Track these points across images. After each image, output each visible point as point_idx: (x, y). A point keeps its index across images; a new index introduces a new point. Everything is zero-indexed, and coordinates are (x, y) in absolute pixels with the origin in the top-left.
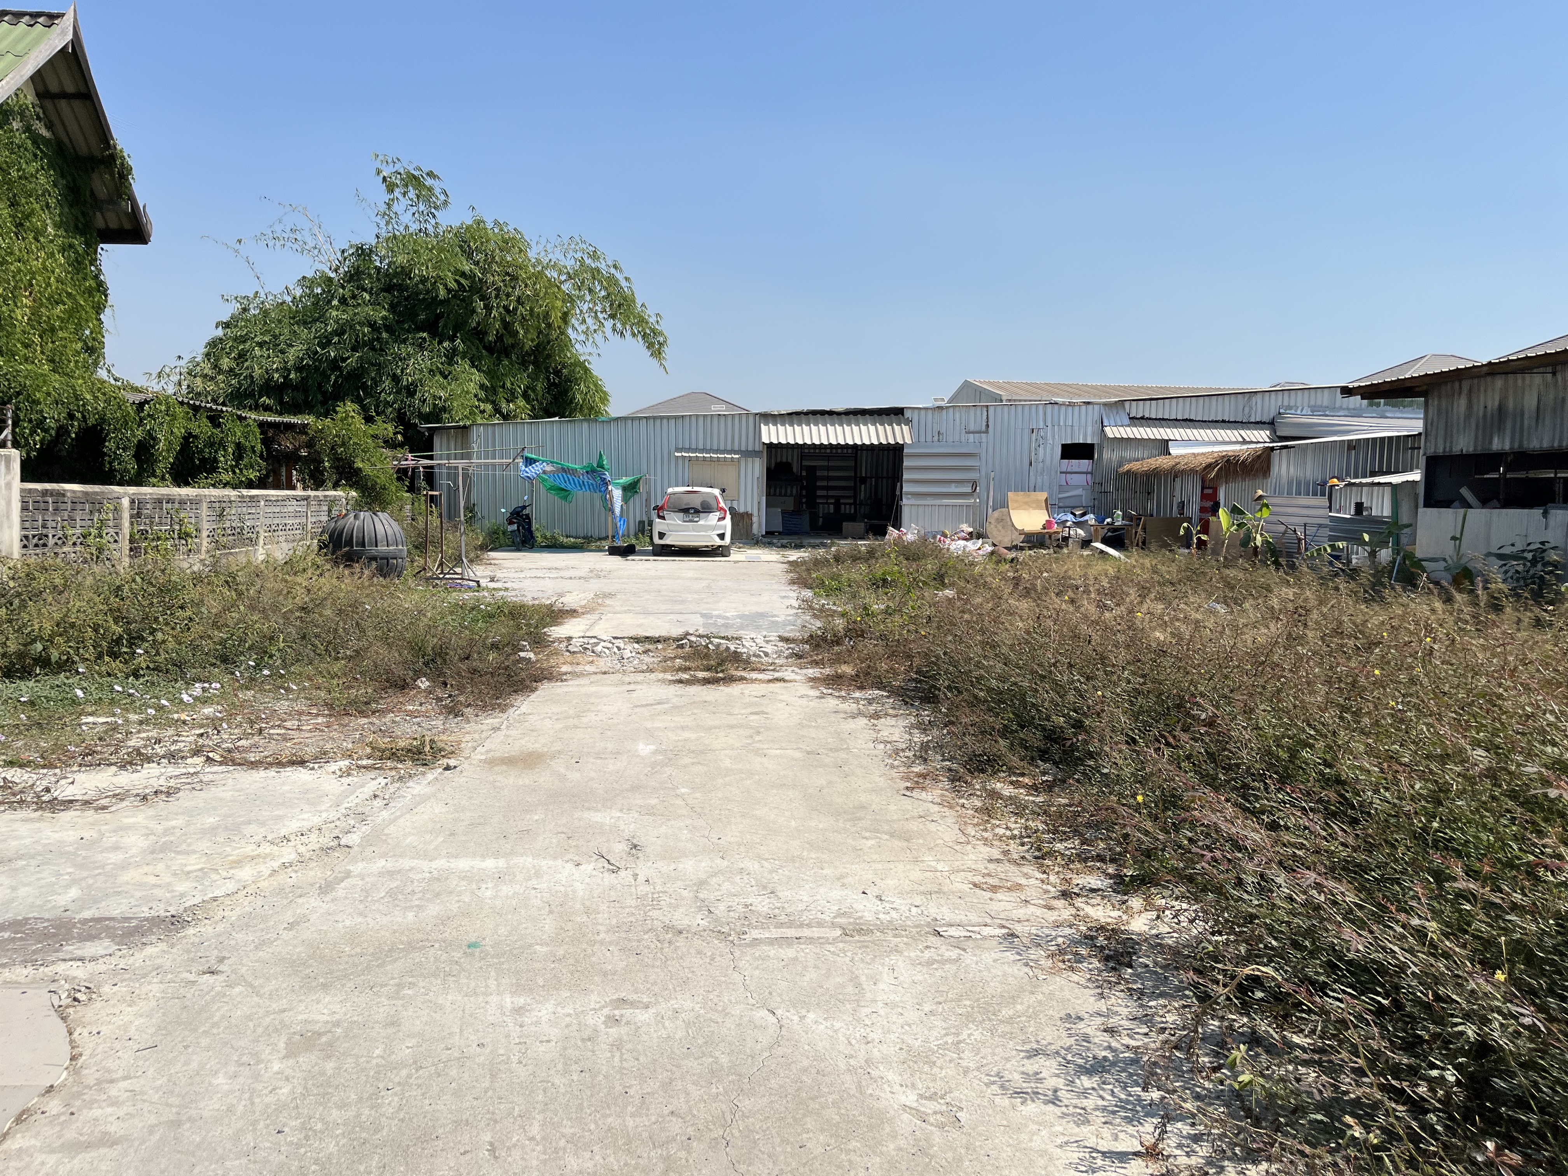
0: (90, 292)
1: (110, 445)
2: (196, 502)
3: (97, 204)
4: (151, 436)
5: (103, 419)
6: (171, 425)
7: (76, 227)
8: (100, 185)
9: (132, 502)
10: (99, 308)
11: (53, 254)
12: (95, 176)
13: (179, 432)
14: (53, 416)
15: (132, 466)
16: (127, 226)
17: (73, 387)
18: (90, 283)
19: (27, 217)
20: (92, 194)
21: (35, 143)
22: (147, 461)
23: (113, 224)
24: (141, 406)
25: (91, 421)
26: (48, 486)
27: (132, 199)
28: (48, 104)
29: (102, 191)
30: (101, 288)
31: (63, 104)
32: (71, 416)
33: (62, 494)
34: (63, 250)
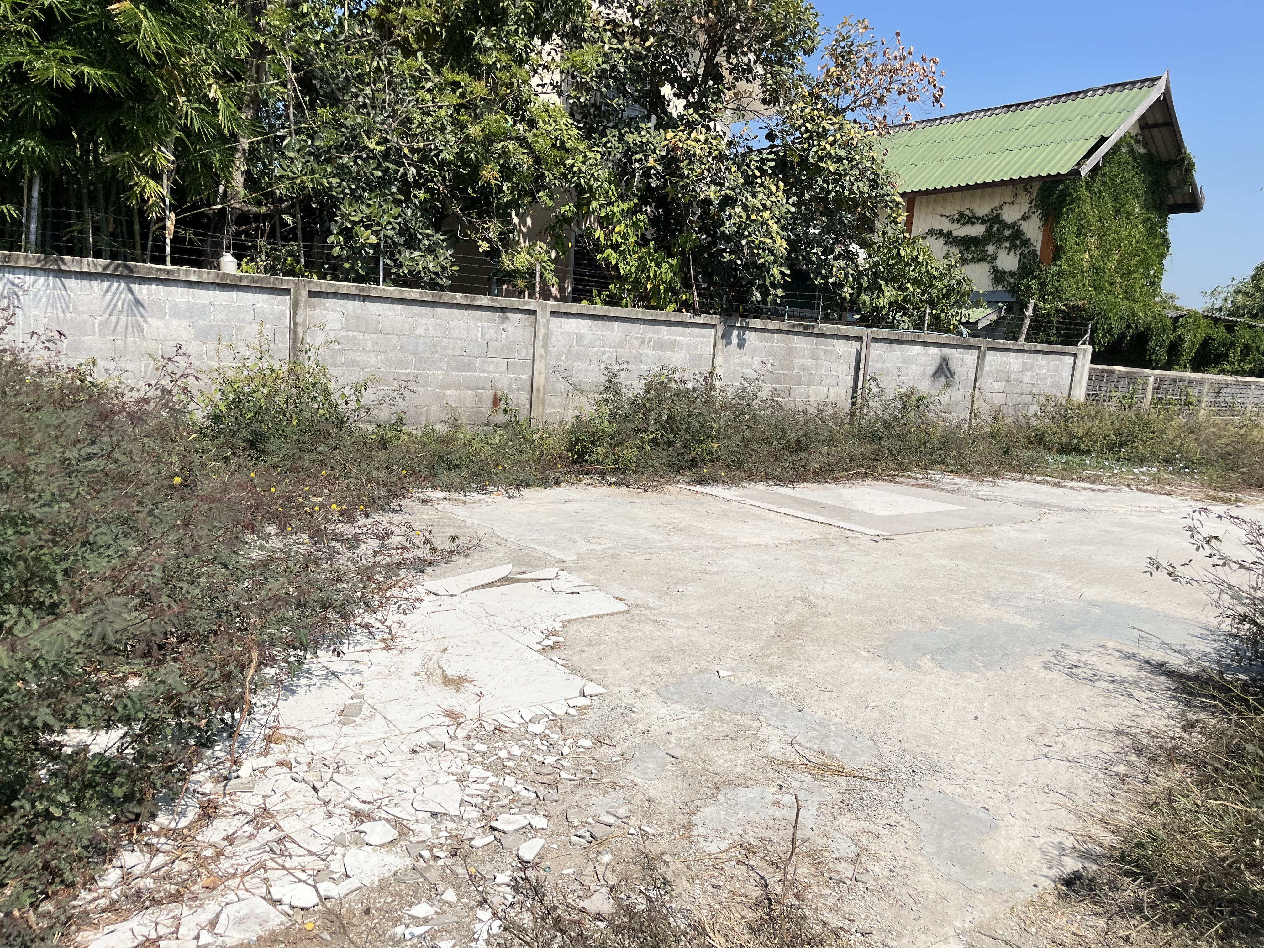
0: (1157, 247)
1: (1152, 344)
2: (1201, 382)
3: (1170, 189)
4: (1181, 339)
5: (1149, 329)
6: (1196, 331)
7: (1154, 206)
8: (1173, 177)
9: (1156, 379)
10: (1162, 256)
11: (1136, 226)
12: (1171, 173)
13: (1201, 336)
14: (1117, 326)
15: (1164, 358)
16: (1188, 201)
17: (1133, 309)
18: (1159, 241)
19: (1123, 205)
20: (1168, 183)
21: (1135, 159)
22: (1176, 355)
23: (1179, 201)
24: (1176, 319)
25: (1141, 329)
26: (1105, 367)
27: (1193, 184)
28: (1146, 132)
29: (1174, 182)
30: (1166, 243)
31: (1155, 131)
32: (1128, 326)
33: (1113, 372)
34: (1143, 222)
